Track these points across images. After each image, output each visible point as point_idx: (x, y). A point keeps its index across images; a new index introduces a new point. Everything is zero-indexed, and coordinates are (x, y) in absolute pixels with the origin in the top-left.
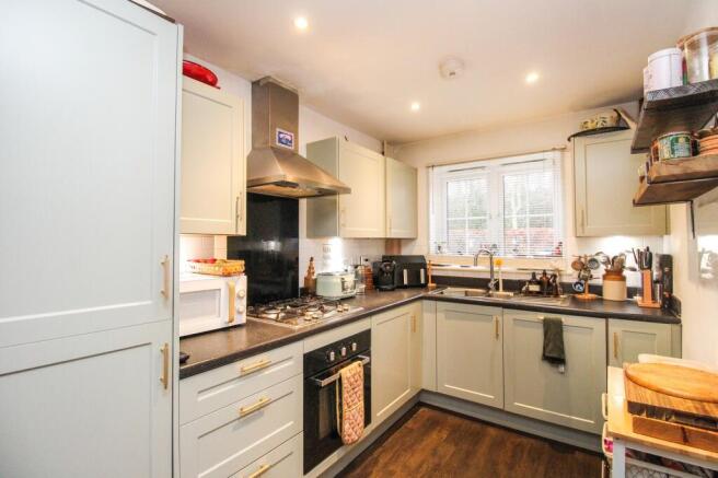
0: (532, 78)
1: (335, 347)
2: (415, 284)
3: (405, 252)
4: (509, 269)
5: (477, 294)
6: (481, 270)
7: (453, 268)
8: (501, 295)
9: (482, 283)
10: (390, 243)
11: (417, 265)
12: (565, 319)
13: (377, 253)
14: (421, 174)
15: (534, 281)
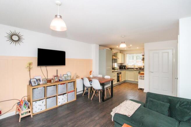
0: (138, 48)
1: (119, 73)
2: (125, 69)
3: (123, 65)
4: (136, 67)
5: (133, 70)
6: (133, 67)
7: (129, 67)
8: (135, 70)
9: (133, 69)
10: (121, 64)
11: (125, 66)
12: (141, 71)
13: (120, 65)
14: (125, 55)
15: (139, 68)
